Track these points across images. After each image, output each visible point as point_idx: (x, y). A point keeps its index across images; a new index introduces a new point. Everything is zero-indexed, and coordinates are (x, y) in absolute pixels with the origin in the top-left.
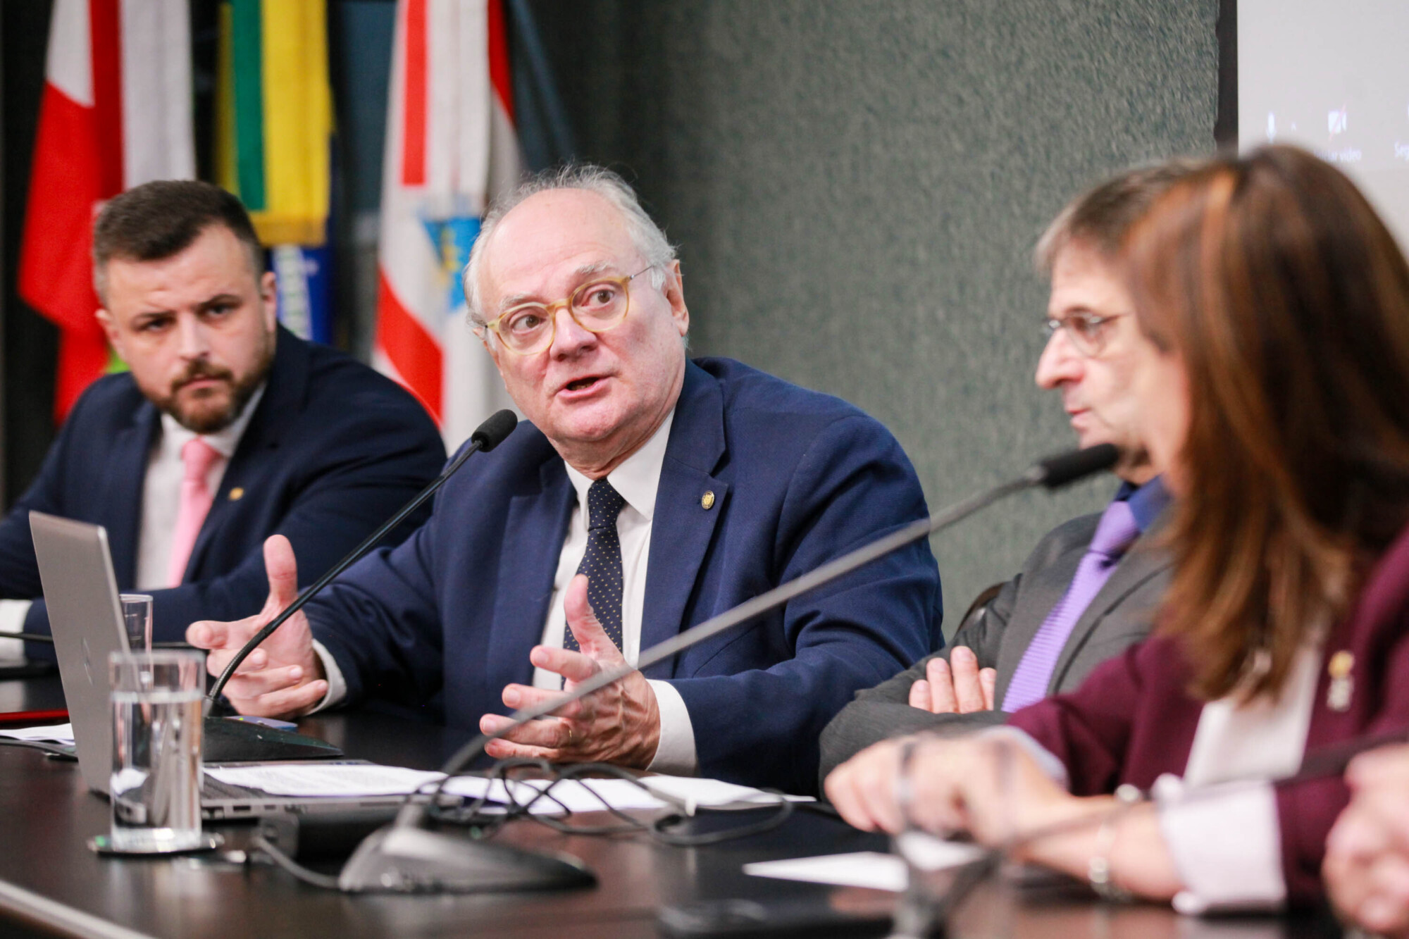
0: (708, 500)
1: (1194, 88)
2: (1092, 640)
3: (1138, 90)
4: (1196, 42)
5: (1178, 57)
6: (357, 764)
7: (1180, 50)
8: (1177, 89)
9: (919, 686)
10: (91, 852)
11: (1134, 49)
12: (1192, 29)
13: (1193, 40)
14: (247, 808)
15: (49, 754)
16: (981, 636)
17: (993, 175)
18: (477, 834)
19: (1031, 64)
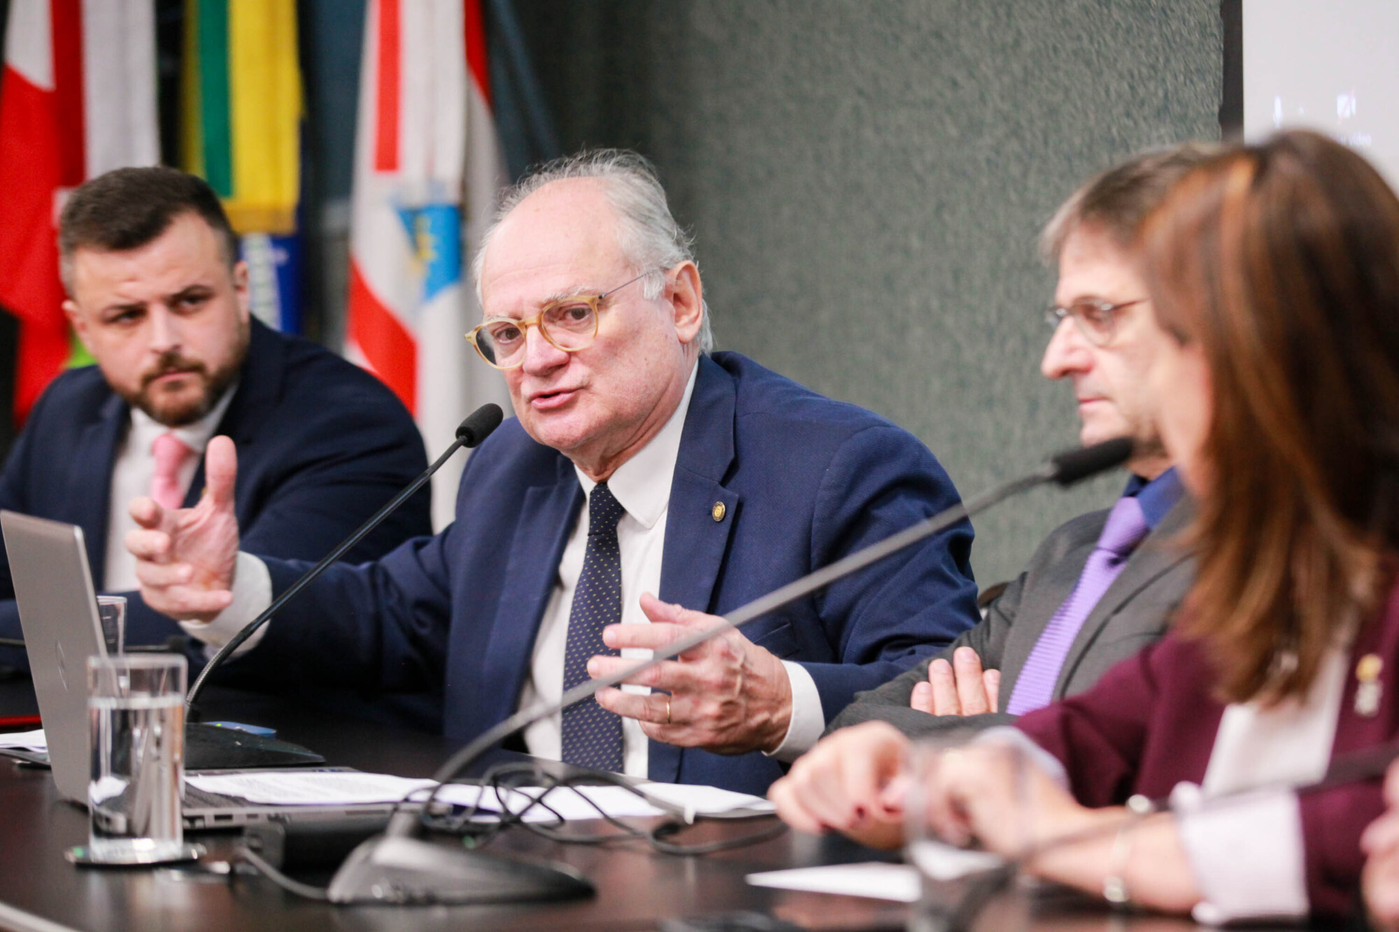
0: (719, 511)
1: (1198, 70)
2: (1101, 640)
3: (1140, 72)
4: (1199, 23)
5: (1181, 40)
6: (340, 771)
7: (1183, 31)
8: (1180, 72)
9: (921, 687)
10: (68, 863)
11: (1135, 30)
12: (1195, 9)
13: (1196, 21)
14: (229, 817)
15: (19, 762)
16: (985, 636)
17: (988, 161)
18: (470, 843)
19: (1028, 46)
